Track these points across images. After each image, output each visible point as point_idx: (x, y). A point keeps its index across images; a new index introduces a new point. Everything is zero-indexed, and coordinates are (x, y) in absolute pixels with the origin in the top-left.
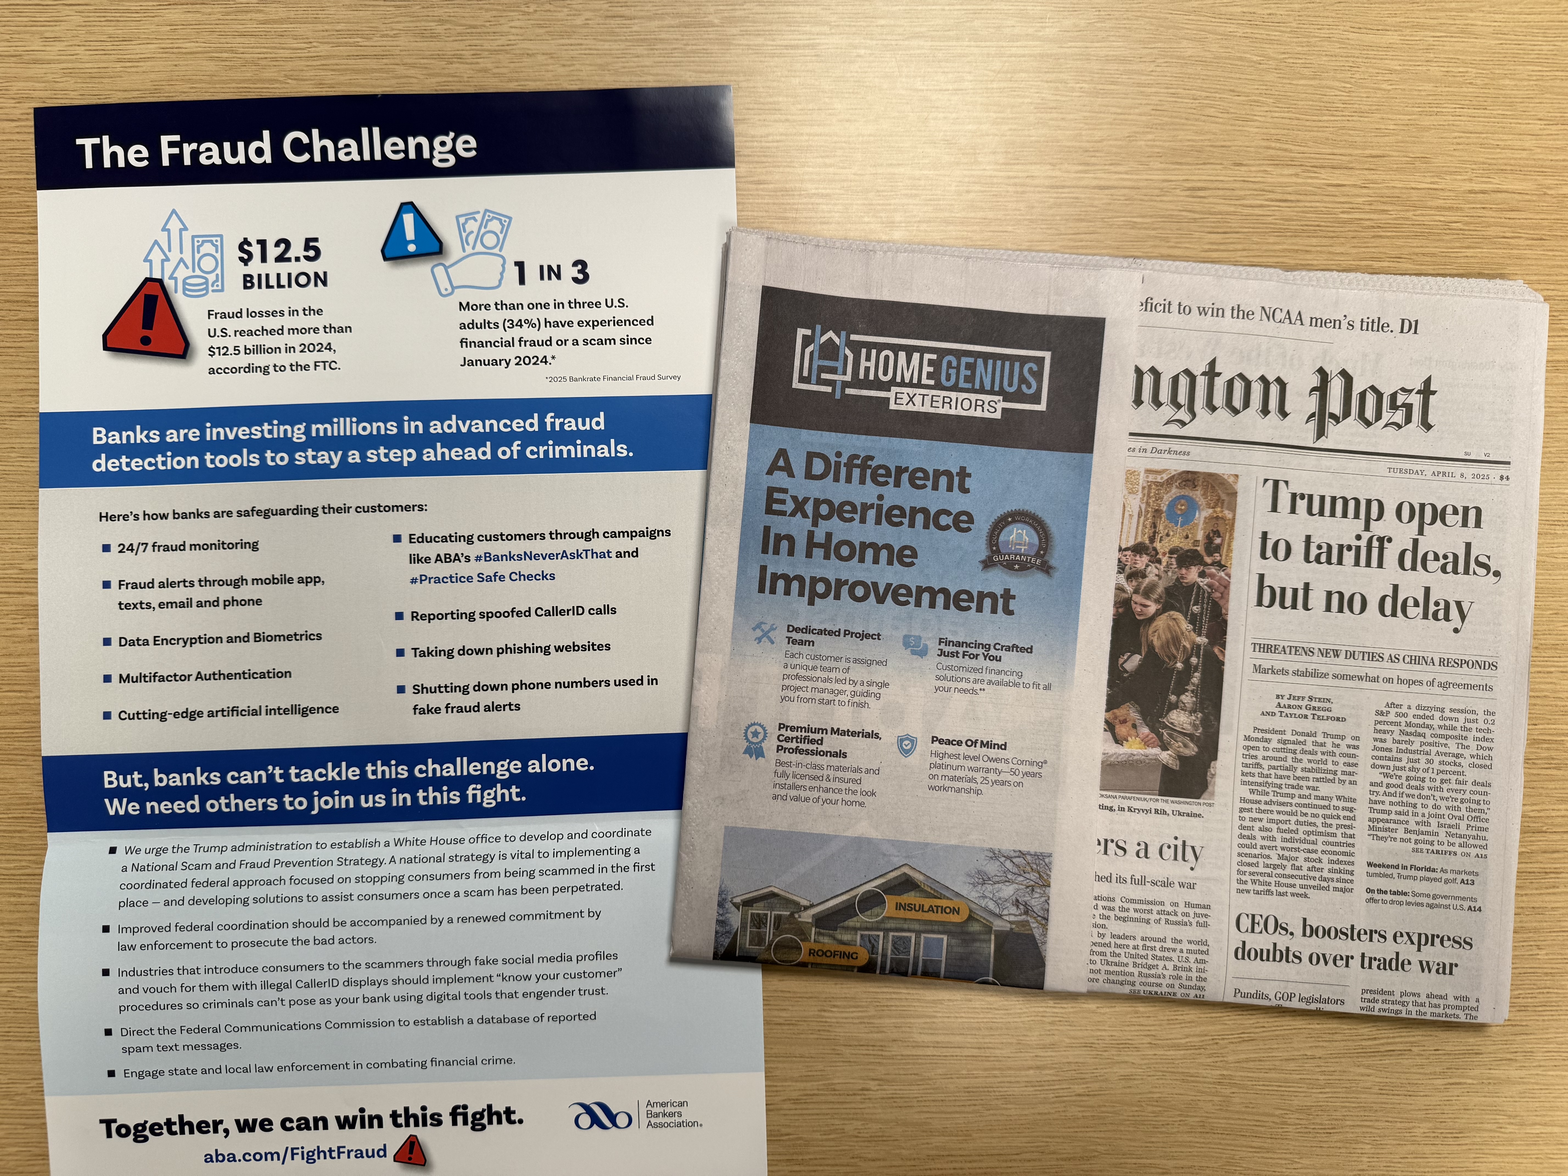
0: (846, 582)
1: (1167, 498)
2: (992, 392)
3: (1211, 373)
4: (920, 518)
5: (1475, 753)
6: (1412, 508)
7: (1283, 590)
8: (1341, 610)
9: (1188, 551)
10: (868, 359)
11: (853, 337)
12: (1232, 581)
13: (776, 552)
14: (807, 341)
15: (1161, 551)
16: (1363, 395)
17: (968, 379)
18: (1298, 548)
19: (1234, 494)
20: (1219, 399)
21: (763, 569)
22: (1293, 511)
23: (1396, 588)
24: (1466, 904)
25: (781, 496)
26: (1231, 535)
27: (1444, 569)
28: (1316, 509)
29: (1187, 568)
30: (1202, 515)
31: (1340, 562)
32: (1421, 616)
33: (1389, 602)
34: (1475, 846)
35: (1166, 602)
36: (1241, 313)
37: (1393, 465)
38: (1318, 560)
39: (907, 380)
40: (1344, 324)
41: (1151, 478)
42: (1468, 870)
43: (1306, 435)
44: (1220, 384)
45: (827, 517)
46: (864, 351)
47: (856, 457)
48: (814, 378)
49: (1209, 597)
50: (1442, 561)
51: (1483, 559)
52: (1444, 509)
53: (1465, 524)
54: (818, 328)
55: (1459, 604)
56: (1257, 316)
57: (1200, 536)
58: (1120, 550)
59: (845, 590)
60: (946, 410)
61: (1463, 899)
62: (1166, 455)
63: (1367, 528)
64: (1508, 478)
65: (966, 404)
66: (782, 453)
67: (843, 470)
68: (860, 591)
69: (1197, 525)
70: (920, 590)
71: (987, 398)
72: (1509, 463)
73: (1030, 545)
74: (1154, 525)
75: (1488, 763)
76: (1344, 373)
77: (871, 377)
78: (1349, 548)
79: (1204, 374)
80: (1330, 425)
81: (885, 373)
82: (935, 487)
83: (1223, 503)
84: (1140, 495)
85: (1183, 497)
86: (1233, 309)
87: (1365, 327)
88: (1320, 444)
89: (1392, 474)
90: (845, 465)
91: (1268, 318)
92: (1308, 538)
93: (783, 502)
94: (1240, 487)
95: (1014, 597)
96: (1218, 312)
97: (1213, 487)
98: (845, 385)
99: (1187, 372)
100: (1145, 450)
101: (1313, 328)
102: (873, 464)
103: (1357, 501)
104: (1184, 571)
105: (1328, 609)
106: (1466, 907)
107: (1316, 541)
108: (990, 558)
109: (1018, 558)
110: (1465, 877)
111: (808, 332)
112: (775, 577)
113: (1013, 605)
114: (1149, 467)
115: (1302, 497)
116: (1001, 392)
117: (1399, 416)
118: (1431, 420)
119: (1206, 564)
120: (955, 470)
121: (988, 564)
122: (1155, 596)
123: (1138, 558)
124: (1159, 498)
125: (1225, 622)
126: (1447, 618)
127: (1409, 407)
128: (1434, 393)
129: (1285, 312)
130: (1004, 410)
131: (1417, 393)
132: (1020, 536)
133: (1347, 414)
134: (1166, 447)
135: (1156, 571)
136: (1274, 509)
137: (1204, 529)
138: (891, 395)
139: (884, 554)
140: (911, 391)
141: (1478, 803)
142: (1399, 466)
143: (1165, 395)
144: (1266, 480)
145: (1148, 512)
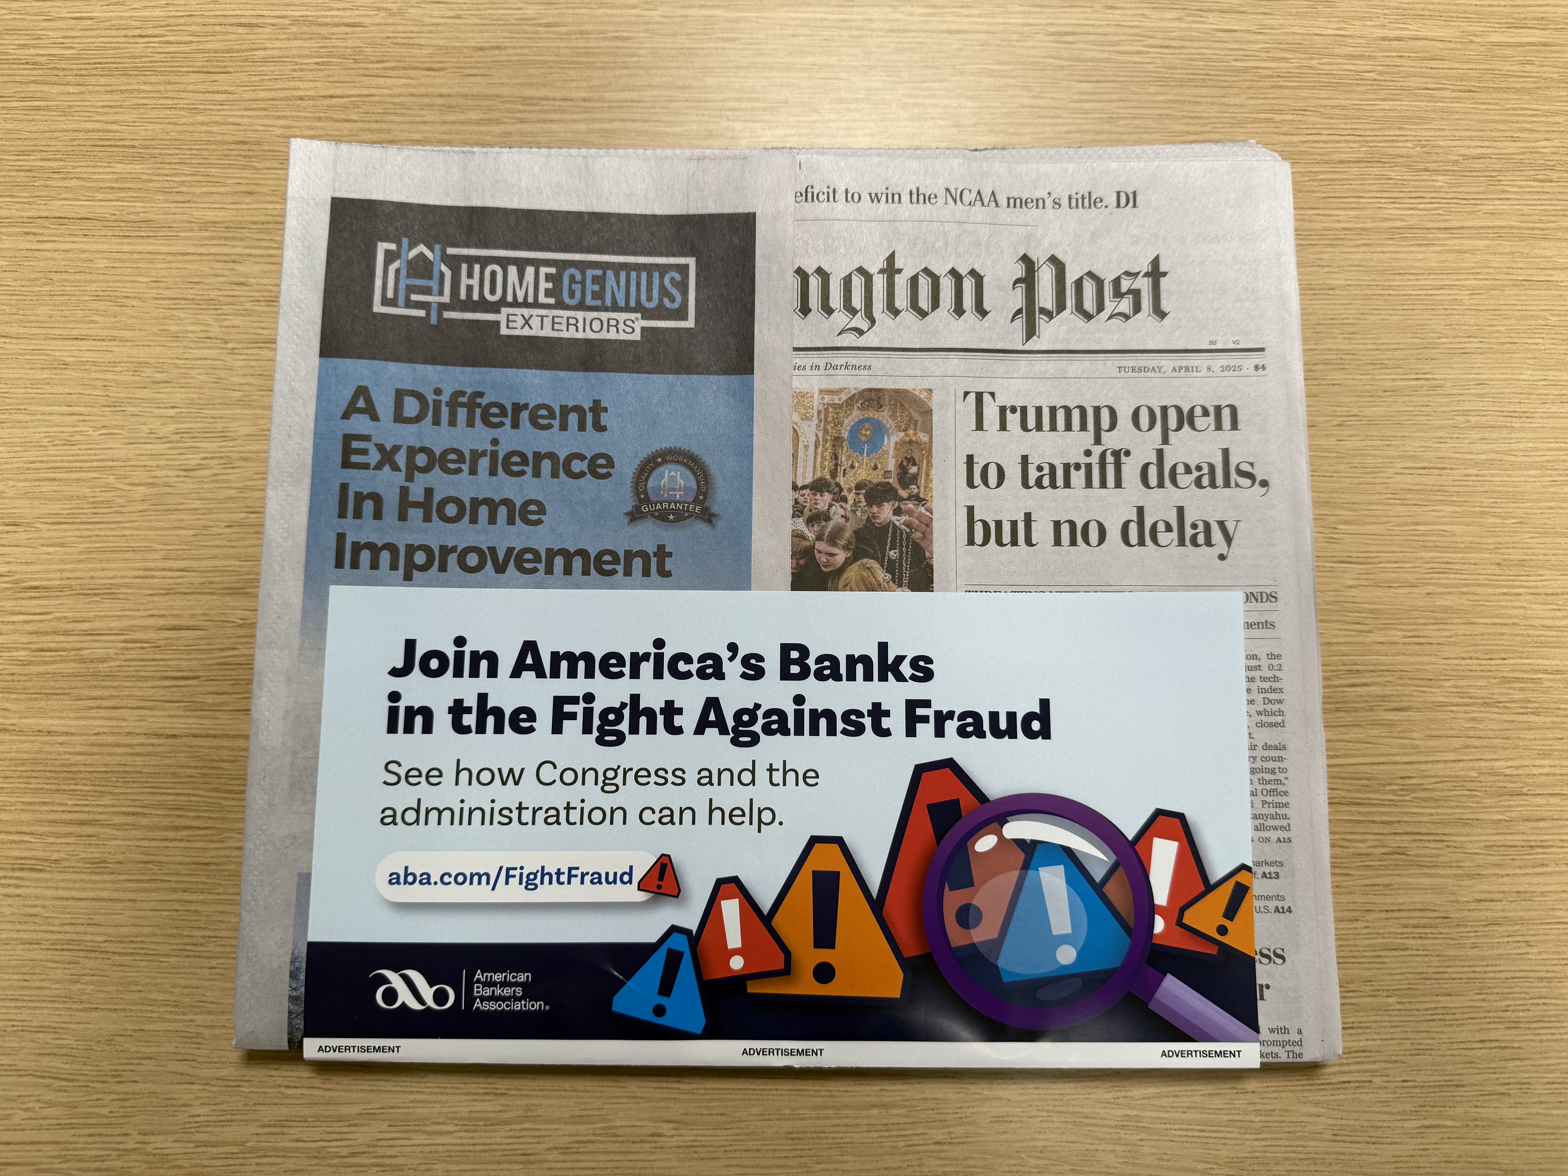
0: (454, 549)
1: (848, 422)
2: (627, 309)
3: (890, 270)
4: (546, 465)
5: (1261, 708)
6: (1151, 412)
7: (999, 524)
8: (1073, 543)
9: (878, 485)
10: (470, 275)
11: (451, 251)
12: (935, 517)
13: (358, 514)
14: (390, 257)
15: (845, 486)
16: (1079, 283)
17: (595, 295)
18: (1013, 473)
19: (929, 413)
20: (902, 300)
21: (341, 537)
22: (1003, 427)
23: (1140, 510)
24: (1272, 905)
25: (361, 445)
26: (929, 462)
27: (1198, 483)
28: (1031, 423)
29: (879, 505)
30: (892, 441)
31: (1067, 484)
32: (1176, 542)
33: (1133, 529)
34: (1275, 828)
35: (857, 548)
36: (921, 197)
37: (1123, 363)
38: (1039, 483)
39: (520, 299)
40: (1049, 203)
41: (827, 399)
42: (1269, 860)
43: (1014, 335)
44: (901, 282)
45: (425, 470)
46: (464, 266)
47: (462, 393)
48: (401, 300)
49: (908, 538)
50: (1196, 474)
51: (1245, 467)
52: (1192, 410)
53: (1219, 427)
54: (405, 241)
55: (1221, 524)
56: (941, 200)
57: (891, 465)
58: (795, 487)
59: (452, 559)
60: (571, 334)
61: (1268, 898)
62: (843, 371)
63: (1098, 441)
64: (1264, 368)
65: (596, 325)
66: (362, 391)
67: (445, 411)
68: (472, 560)
69: (887, 452)
70: (551, 554)
71: (622, 316)
72: (1262, 350)
73: (686, 489)
74: (835, 457)
75: (1279, 719)
76: (1053, 259)
77: (476, 297)
78: (1078, 467)
79: (881, 271)
80: (1042, 322)
81: (493, 291)
82: (564, 427)
83: (916, 424)
84: (815, 421)
85: (867, 420)
86: (911, 194)
87: (1074, 204)
88: (1030, 345)
89: (1123, 373)
90: (447, 404)
91: (955, 201)
92: (1025, 459)
93: (364, 452)
94: (935, 403)
95: (670, 555)
96: (894, 198)
97: (902, 405)
98: (443, 307)
99: (861, 270)
100: (818, 367)
101: (1011, 209)
102: (484, 401)
103: (1083, 410)
104: (875, 509)
105: (1058, 542)
106: (1272, 908)
107: (1034, 461)
108: (637, 508)
109: (673, 506)
110: (1267, 869)
111: (393, 247)
112: (357, 548)
113: (669, 564)
114: (825, 386)
115: (1013, 410)
116: (639, 308)
117: (1125, 305)
118: (1165, 305)
119: (901, 499)
120: (587, 405)
121: (635, 516)
122: (843, 542)
123: (818, 496)
124: (838, 424)
125: (930, 568)
126: (1209, 543)
127: (1136, 294)
128: (1164, 274)
129: (974, 194)
130: (643, 329)
131: (1145, 276)
132: (672, 479)
133: (1061, 306)
134: (843, 361)
135: (842, 512)
136: (980, 426)
137: (896, 457)
138: (501, 317)
139: (503, 511)
140: (526, 312)
141: (1273, 771)
142: (1132, 363)
143: (836, 300)
144: (966, 394)
145: (826, 441)
